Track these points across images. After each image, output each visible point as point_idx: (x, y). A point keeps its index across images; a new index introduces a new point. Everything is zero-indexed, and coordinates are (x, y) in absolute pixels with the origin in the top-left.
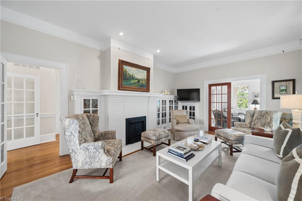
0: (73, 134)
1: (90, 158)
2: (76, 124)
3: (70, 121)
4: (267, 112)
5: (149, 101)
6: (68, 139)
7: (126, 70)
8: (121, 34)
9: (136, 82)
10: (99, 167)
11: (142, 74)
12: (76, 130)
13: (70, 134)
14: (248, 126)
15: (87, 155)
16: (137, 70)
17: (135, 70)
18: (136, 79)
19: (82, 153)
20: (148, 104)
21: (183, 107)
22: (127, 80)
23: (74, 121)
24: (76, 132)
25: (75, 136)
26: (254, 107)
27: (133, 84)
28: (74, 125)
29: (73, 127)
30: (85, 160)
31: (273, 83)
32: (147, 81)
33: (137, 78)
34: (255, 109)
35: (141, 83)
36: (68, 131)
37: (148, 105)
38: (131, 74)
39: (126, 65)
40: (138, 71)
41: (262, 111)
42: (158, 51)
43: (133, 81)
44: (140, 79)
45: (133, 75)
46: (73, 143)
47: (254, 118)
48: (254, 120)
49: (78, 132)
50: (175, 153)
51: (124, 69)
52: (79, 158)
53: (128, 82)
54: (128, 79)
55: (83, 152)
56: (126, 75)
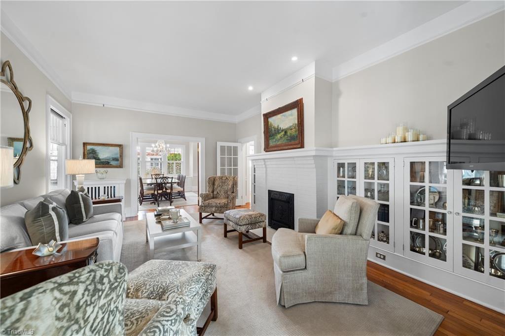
7: (271, 124)
9: (283, 136)
11: (291, 117)
16: (283, 116)
18: (282, 131)
22: (272, 137)
27: (279, 139)
32: (299, 127)
33: (284, 128)
35: (289, 135)
38: (276, 126)
39: (270, 117)
43: (279, 136)
44: (287, 129)
45: (278, 126)
53: (274, 138)
54: (273, 135)
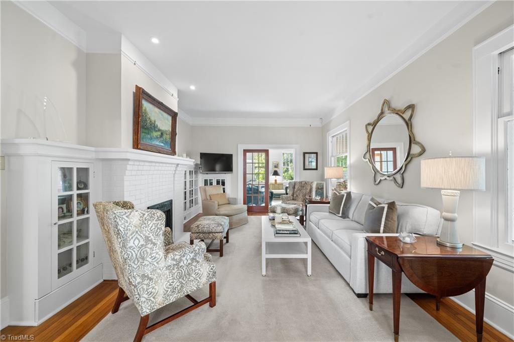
0: (151, 240)
1: (180, 278)
2: (158, 219)
3: (144, 215)
4: (306, 183)
5: (177, 172)
6: (139, 254)
7: (145, 110)
8: (155, 41)
9: (159, 137)
10: (195, 289)
11: (167, 122)
12: (158, 231)
13: (142, 242)
14: (292, 199)
15: (176, 274)
16: (160, 113)
17: (158, 112)
18: (159, 130)
19: (164, 276)
20: (174, 177)
21: (206, 181)
22: (147, 131)
23: (154, 214)
24: (157, 235)
25: (155, 244)
26: (275, 179)
27: (155, 139)
28: (154, 222)
29: (152, 227)
30: (171, 287)
31: (304, 154)
32: (172, 135)
33: (161, 128)
34: (276, 181)
35: (164, 139)
36: (139, 237)
37: (174, 179)
38: (153, 119)
39: (146, 100)
40: (162, 115)
41: (302, 182)
42: (193, 88)
43: (155, 134)
44: (164, 131)
45: (155, 121)
46: (150, 260)
47: (296, 190)
48: (296, 191)
49: (161, 235)
50: (285, 232)
51: (144, 108)
52: (159, 287)
53: (148, 134)
54: (147, 129)
55: (167, 272)
56: (146, 120)
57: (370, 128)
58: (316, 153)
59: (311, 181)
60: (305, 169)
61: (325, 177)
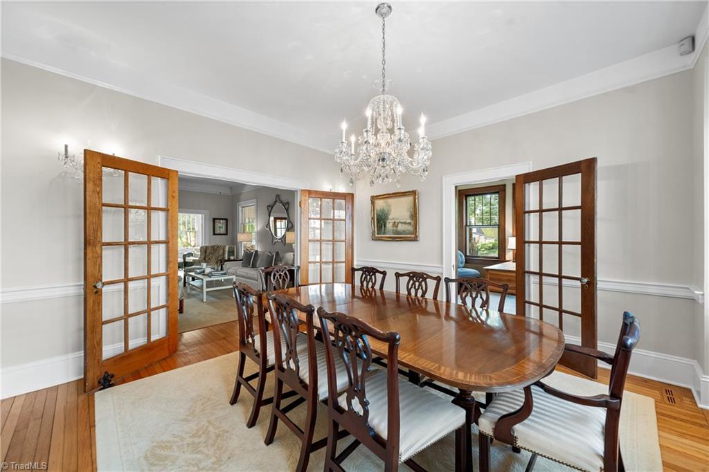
4: (217, 247)
31: (214, 219)
41: (214, 246)
47: (208, 254)
57: (270, 209)
58: (226, 220)
59: (223, 245)
60: (214, 234)
61: (238, 241)
